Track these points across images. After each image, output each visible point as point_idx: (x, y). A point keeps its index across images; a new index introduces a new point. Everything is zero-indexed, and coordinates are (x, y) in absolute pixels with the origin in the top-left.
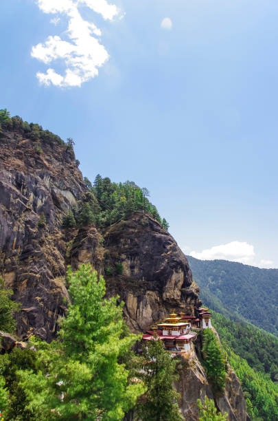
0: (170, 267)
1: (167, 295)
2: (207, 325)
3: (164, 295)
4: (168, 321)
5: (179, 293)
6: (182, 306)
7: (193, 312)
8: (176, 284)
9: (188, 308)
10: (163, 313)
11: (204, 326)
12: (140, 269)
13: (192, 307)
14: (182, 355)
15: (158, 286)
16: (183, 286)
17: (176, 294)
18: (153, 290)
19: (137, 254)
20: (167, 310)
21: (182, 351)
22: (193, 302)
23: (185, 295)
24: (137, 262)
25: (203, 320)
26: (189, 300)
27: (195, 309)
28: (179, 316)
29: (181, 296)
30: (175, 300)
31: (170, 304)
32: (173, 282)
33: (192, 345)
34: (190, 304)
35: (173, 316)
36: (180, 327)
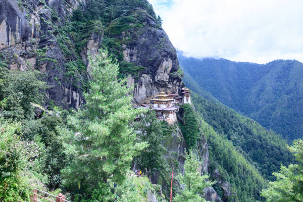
0: (162, 56)
1: (158, 78)
2: (187, 101)
3: (156, 78)
4: (158, 97)
5: (168, 77)
6: (169, 86)
7: (178, 91)
8: (166, 70)
9: (174, 88)
10: (155, 91)
11: (185, 102)
12: (138, 57)
13: (177, 87)
14: (168, 121)
15: (151, 71)
16: (171, 71)
17: (165, 77)
18: (148, 73)
19: (135, 44)
20: (157, 88)
21: (167, 119)
22: (178, 83)
23: (172, 79)
24: (135, 51)
25: (185, 97)
26: (175, 82)
27: (179, 90)
28: (167, 93)
29: (169, 79)
30: (164, 82)
31: (160, 84)
32: (164, 68)
33: (175, 115)
34: (175, 85)
35: (162, 94)
36: (167, 101)
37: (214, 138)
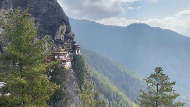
0: (59, 22)
1: (56, 38)
2: (78, 52)
3: (55, 38)
4: (58, 51)
5: (64, 37)
6: (65, 43)
7: (71, 46)
8: (62, 32)
9: (69, 44)
10: (55, 47)
11: (77, 53)
12: (41, 23)
13: (70, 44)
14: (65, 67)
15: (51, 33)
16: (66, 33)
17: (62, 37)
18: (49, 35)
19: (39, 14)
20: (57, 45)
21: (65, 65)
22: (71, 41)
23: (66, 38)
24: (38, 19)
25: (76, 50)
26: (69, 40)
27: (72, 45)
28: (63, 48)
30: (61, 40)
31: (59, 42)
32: (60, 31)
33: (70, 63)
34: (69, 42)
35: (60, 49)
36: (64, 54)
37: (96, 76)
